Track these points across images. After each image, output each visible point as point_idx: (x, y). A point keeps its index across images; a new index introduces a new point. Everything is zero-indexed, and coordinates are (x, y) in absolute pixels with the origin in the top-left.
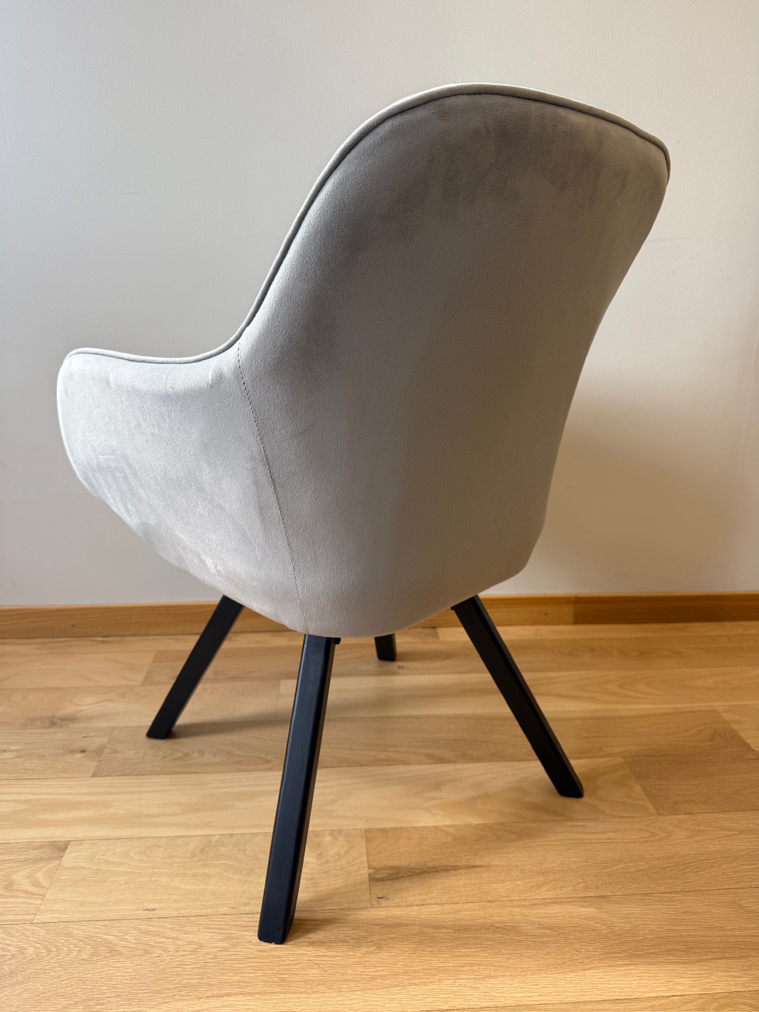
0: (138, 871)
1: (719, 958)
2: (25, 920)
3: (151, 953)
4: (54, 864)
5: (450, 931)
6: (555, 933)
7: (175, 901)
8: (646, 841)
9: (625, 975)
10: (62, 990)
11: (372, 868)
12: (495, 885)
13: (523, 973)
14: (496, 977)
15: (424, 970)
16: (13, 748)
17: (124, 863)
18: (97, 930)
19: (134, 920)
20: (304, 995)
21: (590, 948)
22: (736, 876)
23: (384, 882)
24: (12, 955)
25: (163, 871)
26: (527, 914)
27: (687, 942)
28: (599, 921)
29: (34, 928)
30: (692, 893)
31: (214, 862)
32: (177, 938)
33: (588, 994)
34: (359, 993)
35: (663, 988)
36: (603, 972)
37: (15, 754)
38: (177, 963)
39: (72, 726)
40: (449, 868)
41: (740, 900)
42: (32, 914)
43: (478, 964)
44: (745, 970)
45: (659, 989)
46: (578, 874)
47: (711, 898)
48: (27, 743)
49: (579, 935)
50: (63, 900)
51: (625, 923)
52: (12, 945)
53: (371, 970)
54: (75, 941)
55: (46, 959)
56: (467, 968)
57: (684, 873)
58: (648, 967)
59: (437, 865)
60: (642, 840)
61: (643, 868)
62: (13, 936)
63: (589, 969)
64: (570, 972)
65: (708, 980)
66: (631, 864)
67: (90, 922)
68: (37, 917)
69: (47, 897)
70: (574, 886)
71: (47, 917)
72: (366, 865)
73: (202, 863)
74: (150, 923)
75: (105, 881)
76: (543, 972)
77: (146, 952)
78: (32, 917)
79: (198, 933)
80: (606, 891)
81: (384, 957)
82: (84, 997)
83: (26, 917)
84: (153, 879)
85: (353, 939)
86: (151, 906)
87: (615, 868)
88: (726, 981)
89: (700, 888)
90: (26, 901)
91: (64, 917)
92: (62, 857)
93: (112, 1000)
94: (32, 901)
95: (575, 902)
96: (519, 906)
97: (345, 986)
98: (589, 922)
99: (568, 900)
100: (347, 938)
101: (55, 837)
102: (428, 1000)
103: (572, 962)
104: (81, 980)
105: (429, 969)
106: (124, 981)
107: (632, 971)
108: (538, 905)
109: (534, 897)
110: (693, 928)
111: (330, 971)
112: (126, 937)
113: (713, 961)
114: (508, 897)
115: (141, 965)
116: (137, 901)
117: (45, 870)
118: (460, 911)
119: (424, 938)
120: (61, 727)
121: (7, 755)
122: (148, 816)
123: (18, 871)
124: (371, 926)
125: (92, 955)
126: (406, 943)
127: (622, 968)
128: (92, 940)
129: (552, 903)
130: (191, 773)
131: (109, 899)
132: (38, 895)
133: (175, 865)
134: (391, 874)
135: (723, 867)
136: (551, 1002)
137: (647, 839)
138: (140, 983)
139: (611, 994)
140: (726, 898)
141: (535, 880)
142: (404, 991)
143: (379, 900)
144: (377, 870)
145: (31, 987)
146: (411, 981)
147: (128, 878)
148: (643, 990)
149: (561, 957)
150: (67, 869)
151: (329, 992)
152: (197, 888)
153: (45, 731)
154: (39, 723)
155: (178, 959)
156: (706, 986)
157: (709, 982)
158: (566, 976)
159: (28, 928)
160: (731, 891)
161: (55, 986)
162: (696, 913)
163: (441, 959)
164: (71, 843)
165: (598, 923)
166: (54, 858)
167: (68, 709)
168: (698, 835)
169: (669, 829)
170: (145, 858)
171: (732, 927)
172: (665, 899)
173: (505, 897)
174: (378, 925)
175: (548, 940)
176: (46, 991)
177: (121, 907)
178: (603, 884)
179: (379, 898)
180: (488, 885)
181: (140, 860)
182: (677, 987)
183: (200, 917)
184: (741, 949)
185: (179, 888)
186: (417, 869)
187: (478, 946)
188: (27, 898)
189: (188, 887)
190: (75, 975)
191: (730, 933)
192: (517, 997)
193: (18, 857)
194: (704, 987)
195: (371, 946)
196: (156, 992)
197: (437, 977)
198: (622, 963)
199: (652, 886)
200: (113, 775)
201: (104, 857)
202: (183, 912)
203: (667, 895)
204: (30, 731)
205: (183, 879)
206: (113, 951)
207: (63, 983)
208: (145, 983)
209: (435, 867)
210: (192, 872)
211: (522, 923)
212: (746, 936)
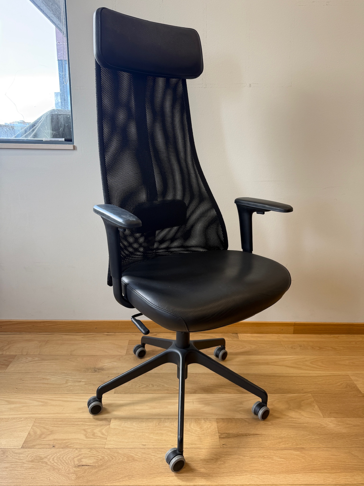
0: (137, 431)
1: (343, 472)
2: (102, 447)
3: (147, 461)
4: (108, 427)
5: (249, 458)
6: (285, 460)
7: (152, 443)
8: (319, 428)
9: (310, 476)
10: (120, 472)
11: (219, 433)
12: (264, 442)
13: (275, 474)
14: (265, 474)
15: (240, 471)
16: (83, 381)
17: (132, 427)
18: (127, 452)
19: (139, 449)
20: (201, 477)
21: (297, 466)
22: (351, 442)
23: (224, 439)
24: (100, 459)
25: (146, 431)
26: (275, 453)
27: (331, 466)
28: (301, 456)
29: (105, 450)
30: (334, 448)
31: (164, 429)
32: (155, 456)
33: (296, 482)
34: (219, 477)
35: (322, 481)
36: (302, 475)
37: (84, 383)
38: (156, 464)
39: (102, 372)
40: (247, 434)
41: (352, 452)
42: (104, 445)
43: (259, 470)
44: (351, 477)
45: (321, 482)
46: (293, 439)
47: (341, 450)
48: (88, 379)
49: (294, 461)
50: (113, 440)
51: (310, 458)
52: (99, 456)
53: (222, 470)
54: (120, 455)
55: (112, 461)
56: (255, 471)
57: (332, 441)
58: (318, 474)
59: (243, 433)
60: (317, 427)
61: (317, 438)
62: (99, 452)
63: (297, 473)
64: (290, 474)
65: (338, 479)
66: (313, 436)
67: (125, 449)
68: (106, 446)
69: (108, 439)
70: (292, 443)
71: (109, 446)
72: (218, 432)
73: (159, 429)
74: (145, 450)
75: (127, 434)
76: (281, 473)
77: (145, 460)
78: (104, 446)
79: (162, 454)
80: (304, 446)
81: (226, 466)
82: (127, 474)
83: (102, 446)
84: (143, 434)
85: (215, 459)
86: (144, 444)
87: (307, 437)
88: (345, 480)
89: (338, 447)
90: (101, 440)
91: (115, 447)
92: (110, 424)
93: (137, 476)
94: (103, 440)
95: (293, 449)
96: (272, 450)
97: (214, 475)
98: (297, 457)
99: (290, 448)
100: (213, 458)
101: (106, 417)
102: (242, 481)
103: (291, 471)
104: (125, 469)
105: (242, 471)
106: (140, 470)
107: (312, 475)
108: (279, 450)
109: (278, 447)
110: (334, 461)
111: (208, 470)
112: (137, 454)
113: (341, 473)
114: (269, 446)
115: (144, 464)
116: (139, 442)
117: (105, 429)
118: (252, 451)
119: (240, 460)
120: (99, 372)
121: (81, 383)
122: (137, 410)
123: (96, 429)
124: (221, 455)
125: (127, 460)
126: (234, 461)
127: (308, 474)
128: (126, 455)
129: (284, 449)
130: (150, 393)
131: (129, 441)
132: (104, 438)
133: (150, 429)
134: (227, 436)
135: (347, 439)
136: (284, 484)
137: (319, 427)
138: (145, 471)
139: (304, 482)
140: (347, 451)
141: (278, 440)
142: (234, 478)
143: (223, 445)
144: (222, 434)
145: (109, 470)
146: (236, 474)
147: (134, 433)
148: (316, 481)
149: (287, 469)
150: (112, 429)
151: (209, 477)
152: (159, 438)
153: (93, 374)
154: (90, 371)
155: (156, 463)
156: (338, 481)
157: (339, 480)
158: (289, 475)
159: (103, 450)
160: (349, 448)
161: (117, 470)
162: (336, 456)
163: (246, 467)
164: (112, 419)
165: (301, 457)
166: (107, 425)
167: (100, 365)
168: (338, 426)
169: (327, 423)
170: (139, 426)
171: (348, 461)
172: (325, 450)
173: (267, 446)
174: (223, 454)
175: (283, 462)
176: (114, 472)
177: (134, 444)
178: (302, 443)
179: (223, 444)
180: (262, 442)
181: (138, 427)
182: (327, 481)
183: (162, 449)
184: (351, 469)
185: (153, 438)
186: (236, 434)
187: (259, 463)
188: (101, 439)
189: (156, 438)
190: (123, 467)
191: (347, 463)
192: (272, 482)
193: (94, 424)
194: (337, 482)
195: (221, 462)
196: (151, 474)
197: (245, 474)
198: (308, 472)
199: (320, 445)
200: (121, 393)
201: (124, 425)
202: (156, 447)
203: (325, 448)
204: (88, 374)
205: (153, 435)
206: (134, 460)
207: (119, 469)
208: (147, 471)
209: (242, 434)
210: (156, 432)
211: (273, 456)
212: (353, 465)
